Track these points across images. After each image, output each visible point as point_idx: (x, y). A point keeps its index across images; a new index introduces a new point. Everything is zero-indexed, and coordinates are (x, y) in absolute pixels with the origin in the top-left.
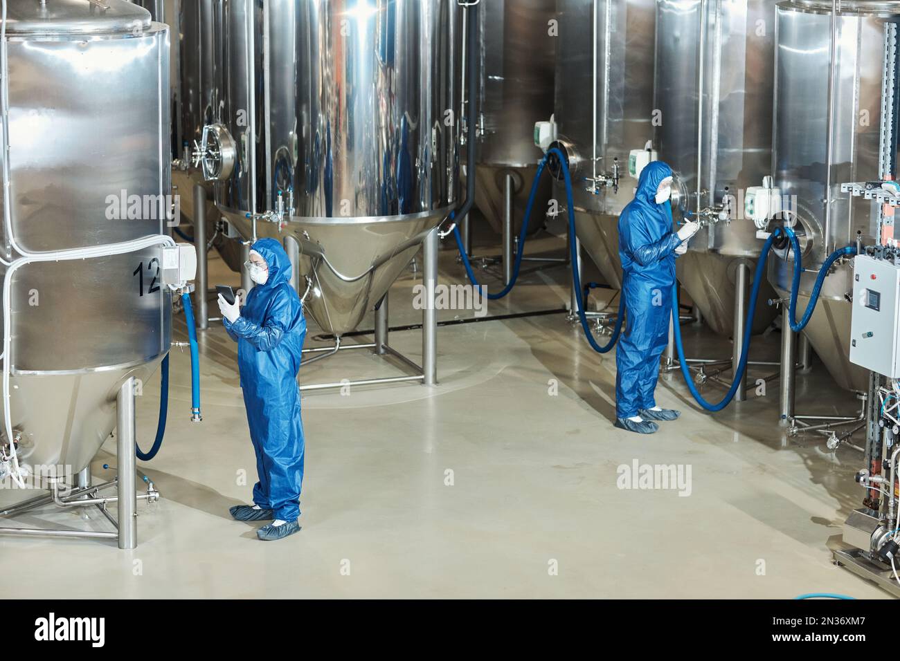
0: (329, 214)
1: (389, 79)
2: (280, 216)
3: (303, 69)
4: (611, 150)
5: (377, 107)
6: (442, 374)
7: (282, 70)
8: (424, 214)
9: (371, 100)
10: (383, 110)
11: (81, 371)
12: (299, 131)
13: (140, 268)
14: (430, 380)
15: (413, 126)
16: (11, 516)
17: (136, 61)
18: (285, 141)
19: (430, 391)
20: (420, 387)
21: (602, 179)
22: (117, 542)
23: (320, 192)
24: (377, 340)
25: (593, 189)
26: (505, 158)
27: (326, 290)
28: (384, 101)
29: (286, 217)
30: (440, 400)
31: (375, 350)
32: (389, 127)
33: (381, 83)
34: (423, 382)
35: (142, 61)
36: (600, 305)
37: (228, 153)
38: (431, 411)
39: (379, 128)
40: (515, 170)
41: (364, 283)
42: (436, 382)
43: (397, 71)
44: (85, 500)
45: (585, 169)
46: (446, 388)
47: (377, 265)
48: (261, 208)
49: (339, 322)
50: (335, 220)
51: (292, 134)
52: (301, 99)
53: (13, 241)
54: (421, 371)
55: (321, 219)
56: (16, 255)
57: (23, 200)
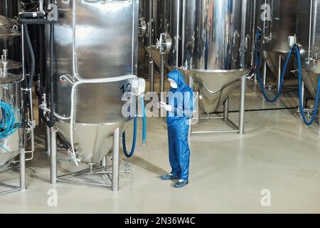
0: (206, 68)
1: (230, 17)
2: (186, 69)
3: (197, 13)
4: (316, 48)
5: (225, 28)
6: (246, 130)
7: (190, 13)
8: (241, 70)
9: (223, 25)
10: (227, 29)
11: (99, 124)
12: (196, 36)
13: (123, 87)
14: (241, 132)
15: (239, 36)
16: (76, 176)
17: (124, 9)
18: (191, 40)
19: (241, 136)
20: (237, 135)
21: (312, 59)
22: (111, 188)
23: (202, 59)
24: (224, 116)
25: (308, 63)
26: (279, 49)
27: (204, 96)
28: (228, 26)
29: (189, 69)
30: (245, 140)
31: (223, 120)
32: (229, 35)
33: (227, 19)
34: (238, 133)
35: (126, 9)
36: (312, 106)
37: (169, 44)
38: (241, 144)
39: (225, 36)
40: (282, 53)
41: (218, 94)
42: (243, 133)
43: (233, 14)
44: (104, 171)
45: (306, 55)
46: (247, 136)
47: (224, 87)
48: (180, 65)
49: (209, 108)
50: (208, 71)
51: (193, 37)
52: (196, 24)
53: (75, 75)
54: (238, 128)
55: (202, 70)
56: (76, 80)
57: (80, 60)
